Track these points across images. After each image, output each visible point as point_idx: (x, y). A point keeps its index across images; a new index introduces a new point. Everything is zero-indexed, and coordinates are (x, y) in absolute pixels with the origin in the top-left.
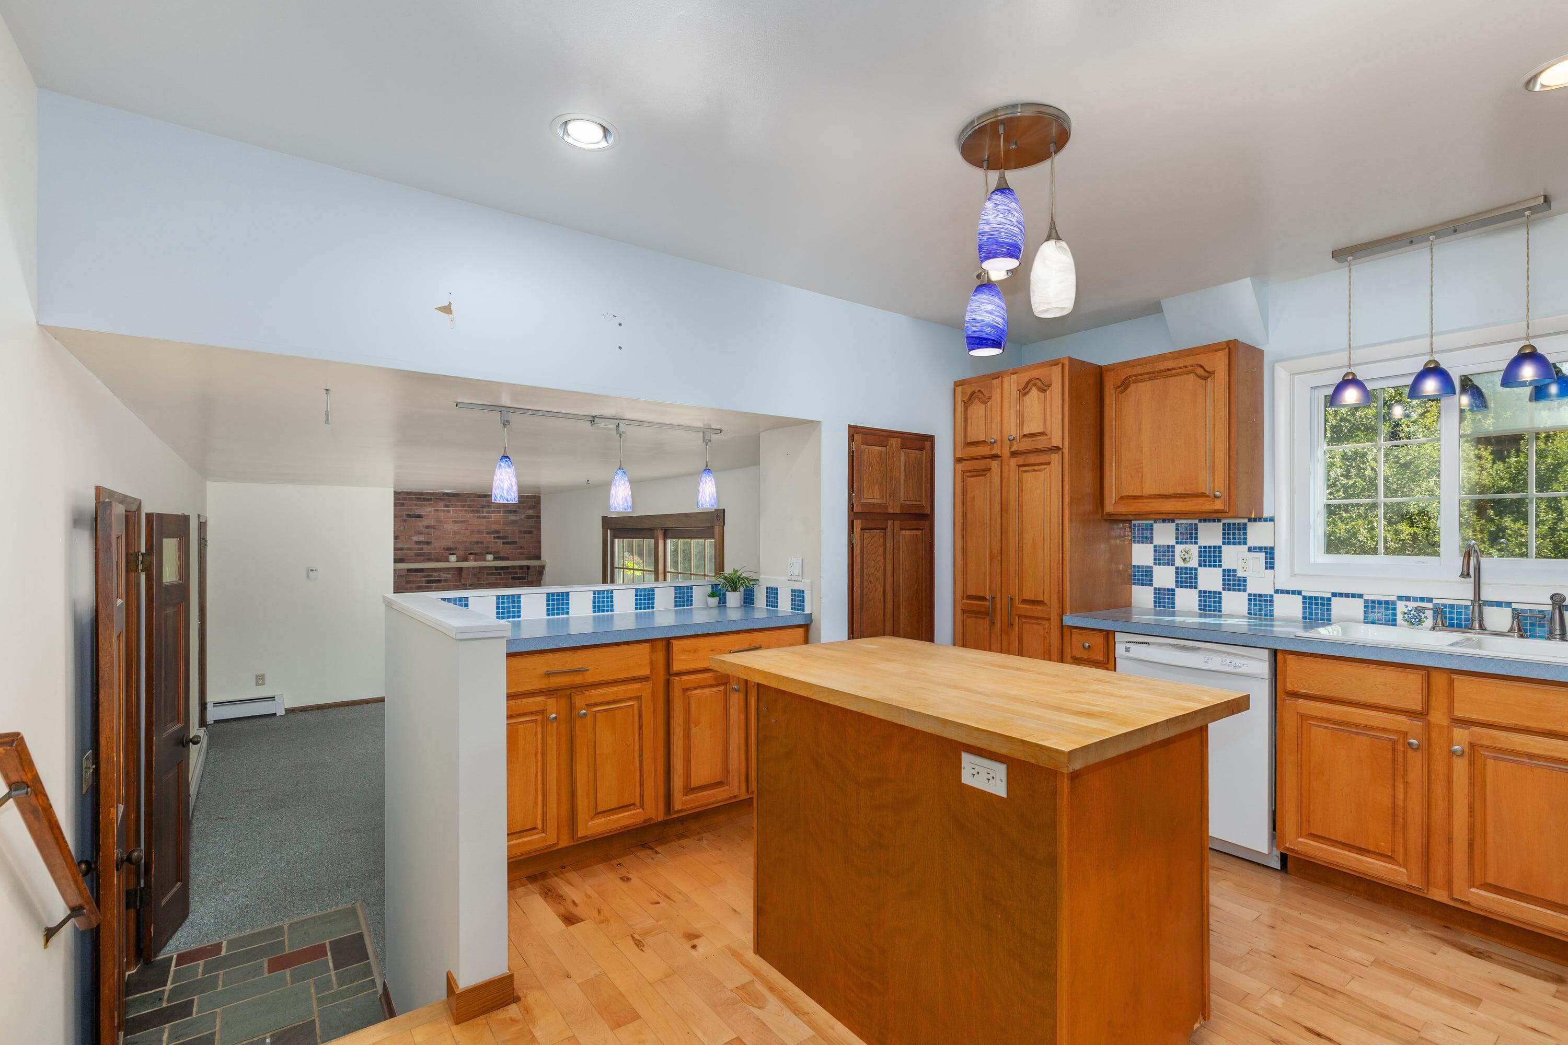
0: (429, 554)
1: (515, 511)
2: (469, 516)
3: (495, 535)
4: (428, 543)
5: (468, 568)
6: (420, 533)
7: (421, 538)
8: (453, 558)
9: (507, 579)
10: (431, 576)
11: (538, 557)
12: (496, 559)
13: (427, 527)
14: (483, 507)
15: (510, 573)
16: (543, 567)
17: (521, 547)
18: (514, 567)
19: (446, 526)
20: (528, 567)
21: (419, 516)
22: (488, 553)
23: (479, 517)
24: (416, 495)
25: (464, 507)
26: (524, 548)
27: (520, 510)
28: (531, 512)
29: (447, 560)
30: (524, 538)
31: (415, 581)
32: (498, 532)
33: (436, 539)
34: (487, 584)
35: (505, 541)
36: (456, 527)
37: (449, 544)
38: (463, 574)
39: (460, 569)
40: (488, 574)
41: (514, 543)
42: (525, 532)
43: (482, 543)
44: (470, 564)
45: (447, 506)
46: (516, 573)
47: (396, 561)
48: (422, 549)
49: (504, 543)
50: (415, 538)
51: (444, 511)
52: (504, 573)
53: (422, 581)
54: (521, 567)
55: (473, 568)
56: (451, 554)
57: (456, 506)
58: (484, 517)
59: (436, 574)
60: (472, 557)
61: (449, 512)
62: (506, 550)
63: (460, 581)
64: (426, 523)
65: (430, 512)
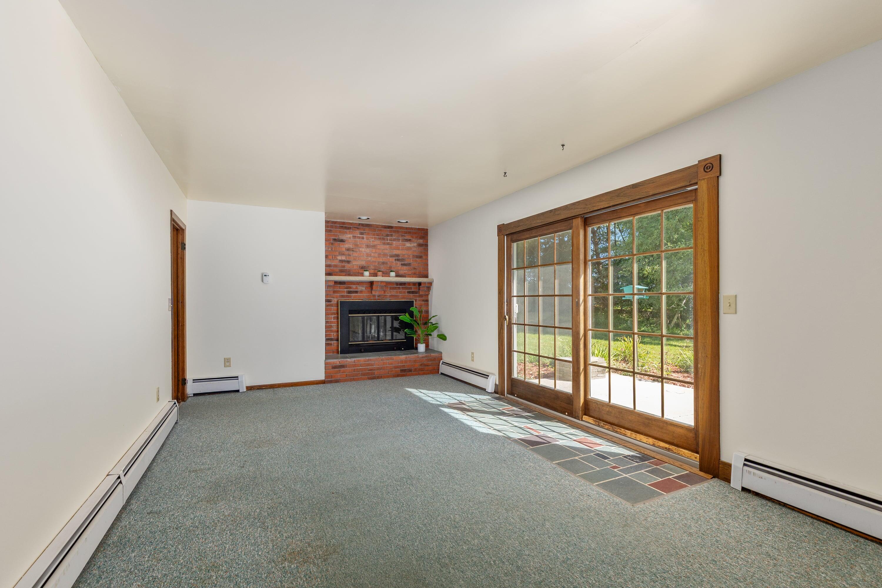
0: (349, 271)
1: (410, 240)
2: (377, 242)
3: (396, 258)
4: (348, 262)
5: (378, 282)
6: (343, 254)
7: (344, 258)
8: (367, 273)
9: (404, 293)
10: (351, 288)
11: (426, 276)
12: (397, 276)
13: (348, 250)
14: (387, 235)
15: (407, 288)
16: (431, 284)
17: (414, 268)
18: (409, 283)
19: (361, 249)
20: (420, 284)
21: (342, 241)
22: (391, 271)
23: (384, 244)
24: (340, 224)
25: (374, 235)
26: (416, 269)
27: (414, 240)
28: (421, 241)
29: (362, 275)
30: (416, 261)
31: (340, 291)
32: (398, 255)
33: (354, 259)
34: (390, 296)
35: (403, 263)
36: (368, 250)
37: (363, 263)
38: (374, 286)
39: (372, 283)
40: (391, 288)
41: (409, 264)
42: (417, 257)
43: (387, 263)
44: (379, 278)
45: (362, 234)
46: (411, 288)
47: (327, 274)
48: (344, 267)
49: (402, 264)
50: (339, 258)
51: (359, 238)
52: (402, 288)
53: (344, 291)
54: (414, 284)
55: (382, 282)
56: (365, 271)
57: (368, 234)
58: (388, 244)
59: (354, 286)
60: (380, 273)
61: (363, 238)
62: (404, 270)
63: (371, 293)
64: (347, 246)
65: (350, 238)
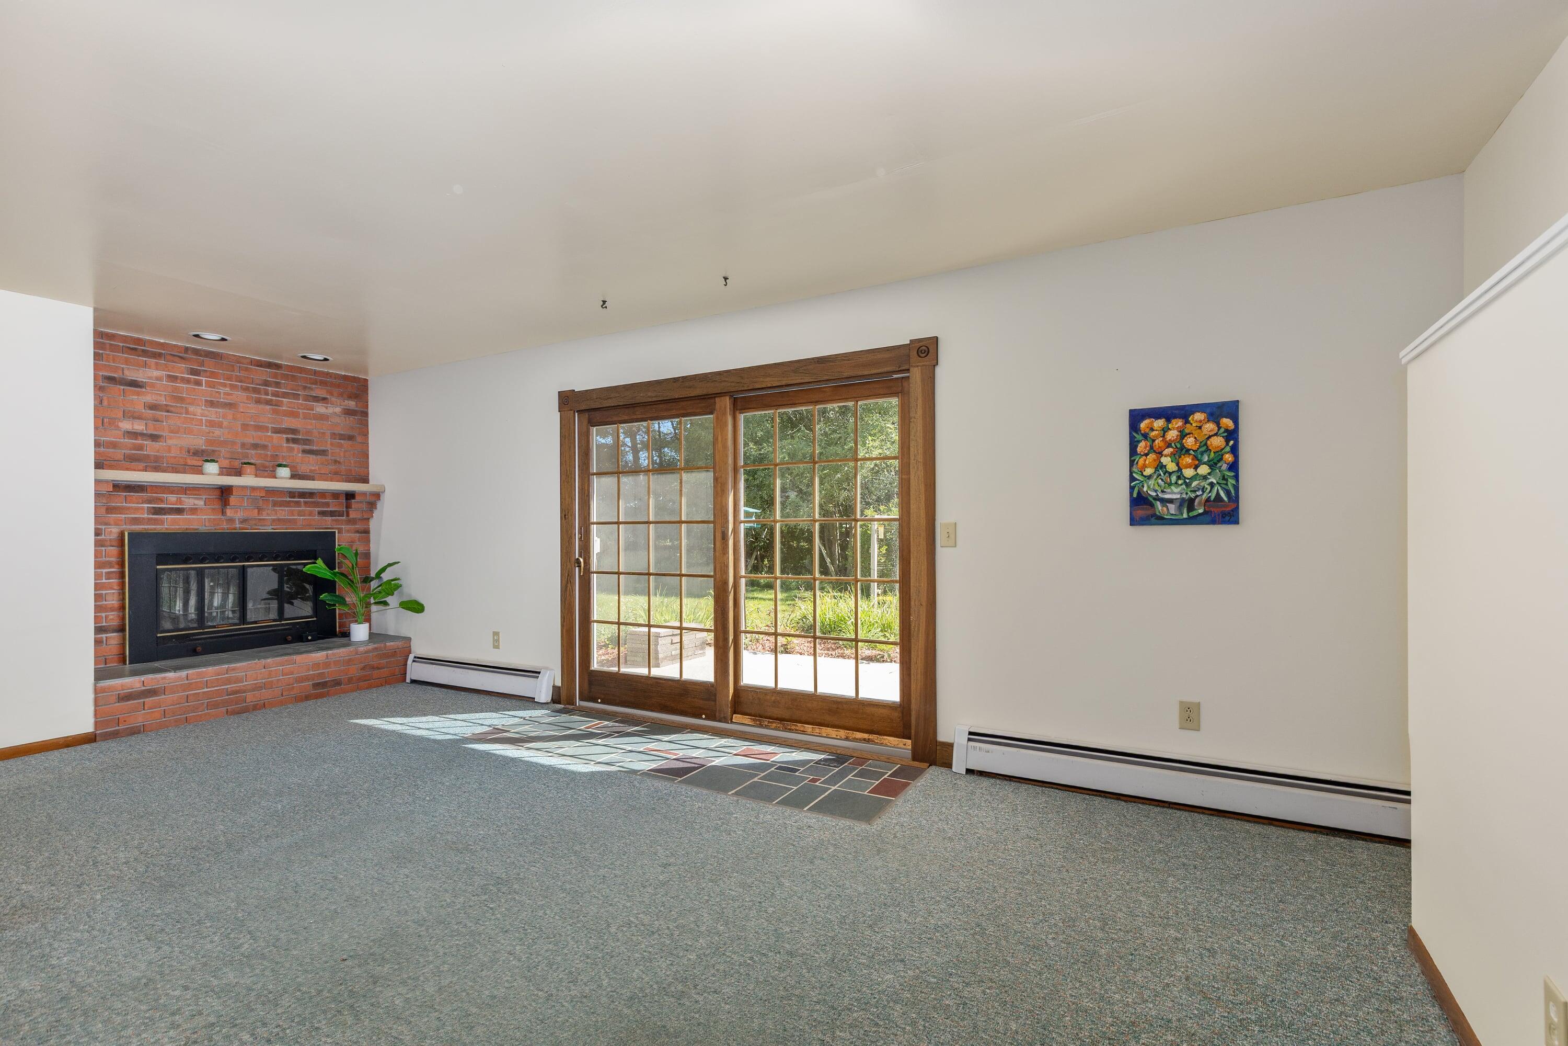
0: (157, 459)
1: (324, 399)
2: (239, 396)
3: (290, 436)
4: (154, 438)
5: (244, 488)
6: (140, 418)
7: (139, 427)
8: (212, 468)
9: (311, 514)
10: (161, 500)
11: (365, 480)
12: (294, 476)
13: (153, 407)
14: (266, 383)
15: (316, 504)
16: (377, 496)
17: (336, 462)
18: (323, 494)
19: (192, 409)
20: (350, 496)
21: (134, 384)
22: (280, 465)
23: (258, 401)
24: (125, 342)
25: (229, 378)
26: (339, 463)
27: (334, 399)
28: (352, 404)
29: (199, 471)
30: (340, 446)
31: (128, 508)
32: (294, 431)
33: (172, 432)
34: (274, 520)
35: (307, 447)
36: (213, 414)
37: (199, 442)
38: (233, 500)
39: (224, 492)
40: (275, 504)
41: (323, 453)
42: (342, 437)
43: (265, 447)
44: (248, 480)
45: (194, 372)
46: (327, 505)
47: (99, 465)
48: (140, 448)
49: (305, 451)
50: (126, 425)
51: (188, 381)
52: (305, 503)
53: (143, 508)
54: (335, 495)
55: (253, 489)
56: (207, 461)
57: (213, 375)
58: (268, 402)
59: (172, 498)
60: (248, 469)
61: (198, 383)
62: (310, 463)
63: (223, 513)
64: (149, 399)
65: (158, 379)
